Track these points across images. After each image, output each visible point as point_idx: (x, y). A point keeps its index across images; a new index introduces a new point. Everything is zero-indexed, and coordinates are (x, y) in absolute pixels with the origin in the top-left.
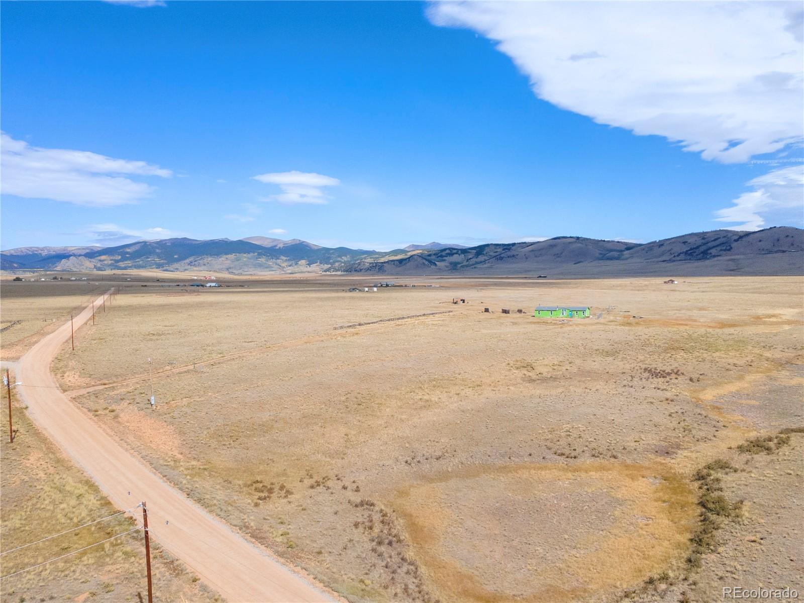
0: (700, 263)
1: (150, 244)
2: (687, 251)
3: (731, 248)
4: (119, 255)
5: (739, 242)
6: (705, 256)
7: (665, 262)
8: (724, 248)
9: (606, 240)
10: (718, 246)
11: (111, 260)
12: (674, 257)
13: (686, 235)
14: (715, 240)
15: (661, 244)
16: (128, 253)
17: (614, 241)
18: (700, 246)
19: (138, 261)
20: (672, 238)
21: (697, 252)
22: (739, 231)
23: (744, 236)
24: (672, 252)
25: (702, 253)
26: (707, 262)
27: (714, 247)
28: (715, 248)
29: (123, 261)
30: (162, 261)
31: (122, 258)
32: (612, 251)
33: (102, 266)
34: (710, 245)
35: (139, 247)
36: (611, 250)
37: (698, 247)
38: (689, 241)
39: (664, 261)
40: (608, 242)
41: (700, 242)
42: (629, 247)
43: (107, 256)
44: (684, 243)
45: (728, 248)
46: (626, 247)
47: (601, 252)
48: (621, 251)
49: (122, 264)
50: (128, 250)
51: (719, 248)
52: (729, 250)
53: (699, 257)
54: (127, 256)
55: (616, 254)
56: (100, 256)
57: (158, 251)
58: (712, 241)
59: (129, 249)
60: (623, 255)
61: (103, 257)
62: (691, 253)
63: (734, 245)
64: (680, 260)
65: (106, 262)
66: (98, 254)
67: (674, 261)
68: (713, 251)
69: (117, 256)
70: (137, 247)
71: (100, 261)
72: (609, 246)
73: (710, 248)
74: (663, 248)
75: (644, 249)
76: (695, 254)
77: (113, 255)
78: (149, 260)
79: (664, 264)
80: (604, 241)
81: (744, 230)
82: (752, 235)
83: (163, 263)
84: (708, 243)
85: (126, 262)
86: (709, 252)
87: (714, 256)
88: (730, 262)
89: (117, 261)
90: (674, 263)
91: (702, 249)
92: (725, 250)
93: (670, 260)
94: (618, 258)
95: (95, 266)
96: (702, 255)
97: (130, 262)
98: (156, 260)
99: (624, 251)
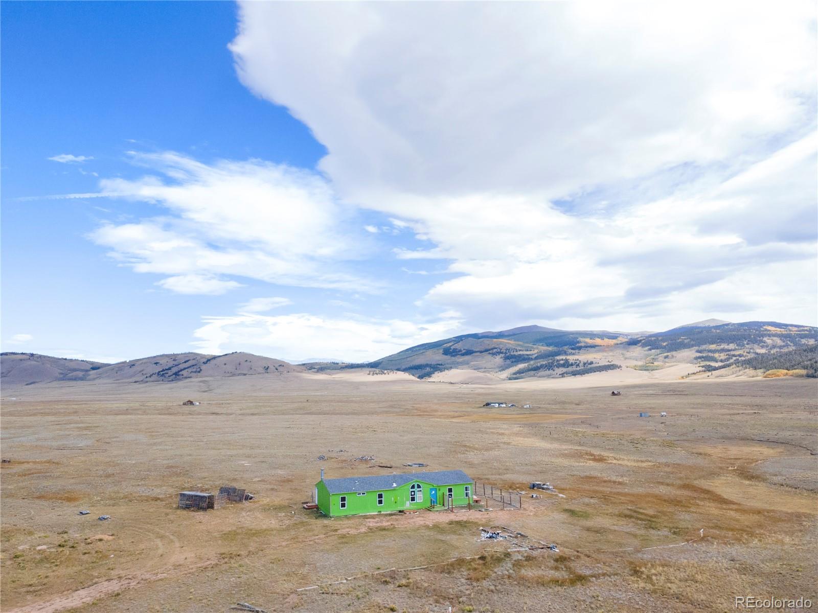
0: (173, 385)
2: (159, 372)
3: (201, 370)
5: (206, 365)
6: (178, 377)
7: (137, 383)
8: (194, 370)
9: (68, 358)
10: (188, 368)
12: (147, 377)
13: (157, 356)
14: (185, 362)
15: (132, 364)
17: (78, 360)
18: (172, 367)
20: (143, 359)
21: (170, 373)
22: (206, 354)
23: (211, 359)
24: (144, 372)
25: (174, 374)
26: (180, 384)
27: (185, 369)
28: (187, 370)
32: (78, 371)
34: (182, 366)
36: (75, 370)
37: (170, 369)
38: (161, 362)
39: (135, 382)
40: (71, 360)
41: (171, 363)
42: (96, 367)
44: (156, 363)
45: (198, 370)
46: (91, 366)
47: (61, 371)
48: (87, 371)
51: (190, 370)
52: (199, 372)
53: (172, 377)
55: (80, 374)
58: (183, 363)
60: (89, 375)
62: (163, 374)
63: (204, 367)
64: (153, 381)
67: (147, 382)
68: (184, 373)
72: (72, 365)
73: (181, 370)
74: (134, 369)
75: (113, 369)
76: (167, 375)
79: (137, 385)
80: (66, 359)
81: (211, 354)
82: (218, 359)
84: (179, 365)
86: (181, 373)
87: (186, 378)
88: (201, 384)
90: (147, 384)
91: (174, 370)
92: (195, 372)
93: (142, 381)
94: (82, 379)
96: (174, 376)
99: (90, 371)
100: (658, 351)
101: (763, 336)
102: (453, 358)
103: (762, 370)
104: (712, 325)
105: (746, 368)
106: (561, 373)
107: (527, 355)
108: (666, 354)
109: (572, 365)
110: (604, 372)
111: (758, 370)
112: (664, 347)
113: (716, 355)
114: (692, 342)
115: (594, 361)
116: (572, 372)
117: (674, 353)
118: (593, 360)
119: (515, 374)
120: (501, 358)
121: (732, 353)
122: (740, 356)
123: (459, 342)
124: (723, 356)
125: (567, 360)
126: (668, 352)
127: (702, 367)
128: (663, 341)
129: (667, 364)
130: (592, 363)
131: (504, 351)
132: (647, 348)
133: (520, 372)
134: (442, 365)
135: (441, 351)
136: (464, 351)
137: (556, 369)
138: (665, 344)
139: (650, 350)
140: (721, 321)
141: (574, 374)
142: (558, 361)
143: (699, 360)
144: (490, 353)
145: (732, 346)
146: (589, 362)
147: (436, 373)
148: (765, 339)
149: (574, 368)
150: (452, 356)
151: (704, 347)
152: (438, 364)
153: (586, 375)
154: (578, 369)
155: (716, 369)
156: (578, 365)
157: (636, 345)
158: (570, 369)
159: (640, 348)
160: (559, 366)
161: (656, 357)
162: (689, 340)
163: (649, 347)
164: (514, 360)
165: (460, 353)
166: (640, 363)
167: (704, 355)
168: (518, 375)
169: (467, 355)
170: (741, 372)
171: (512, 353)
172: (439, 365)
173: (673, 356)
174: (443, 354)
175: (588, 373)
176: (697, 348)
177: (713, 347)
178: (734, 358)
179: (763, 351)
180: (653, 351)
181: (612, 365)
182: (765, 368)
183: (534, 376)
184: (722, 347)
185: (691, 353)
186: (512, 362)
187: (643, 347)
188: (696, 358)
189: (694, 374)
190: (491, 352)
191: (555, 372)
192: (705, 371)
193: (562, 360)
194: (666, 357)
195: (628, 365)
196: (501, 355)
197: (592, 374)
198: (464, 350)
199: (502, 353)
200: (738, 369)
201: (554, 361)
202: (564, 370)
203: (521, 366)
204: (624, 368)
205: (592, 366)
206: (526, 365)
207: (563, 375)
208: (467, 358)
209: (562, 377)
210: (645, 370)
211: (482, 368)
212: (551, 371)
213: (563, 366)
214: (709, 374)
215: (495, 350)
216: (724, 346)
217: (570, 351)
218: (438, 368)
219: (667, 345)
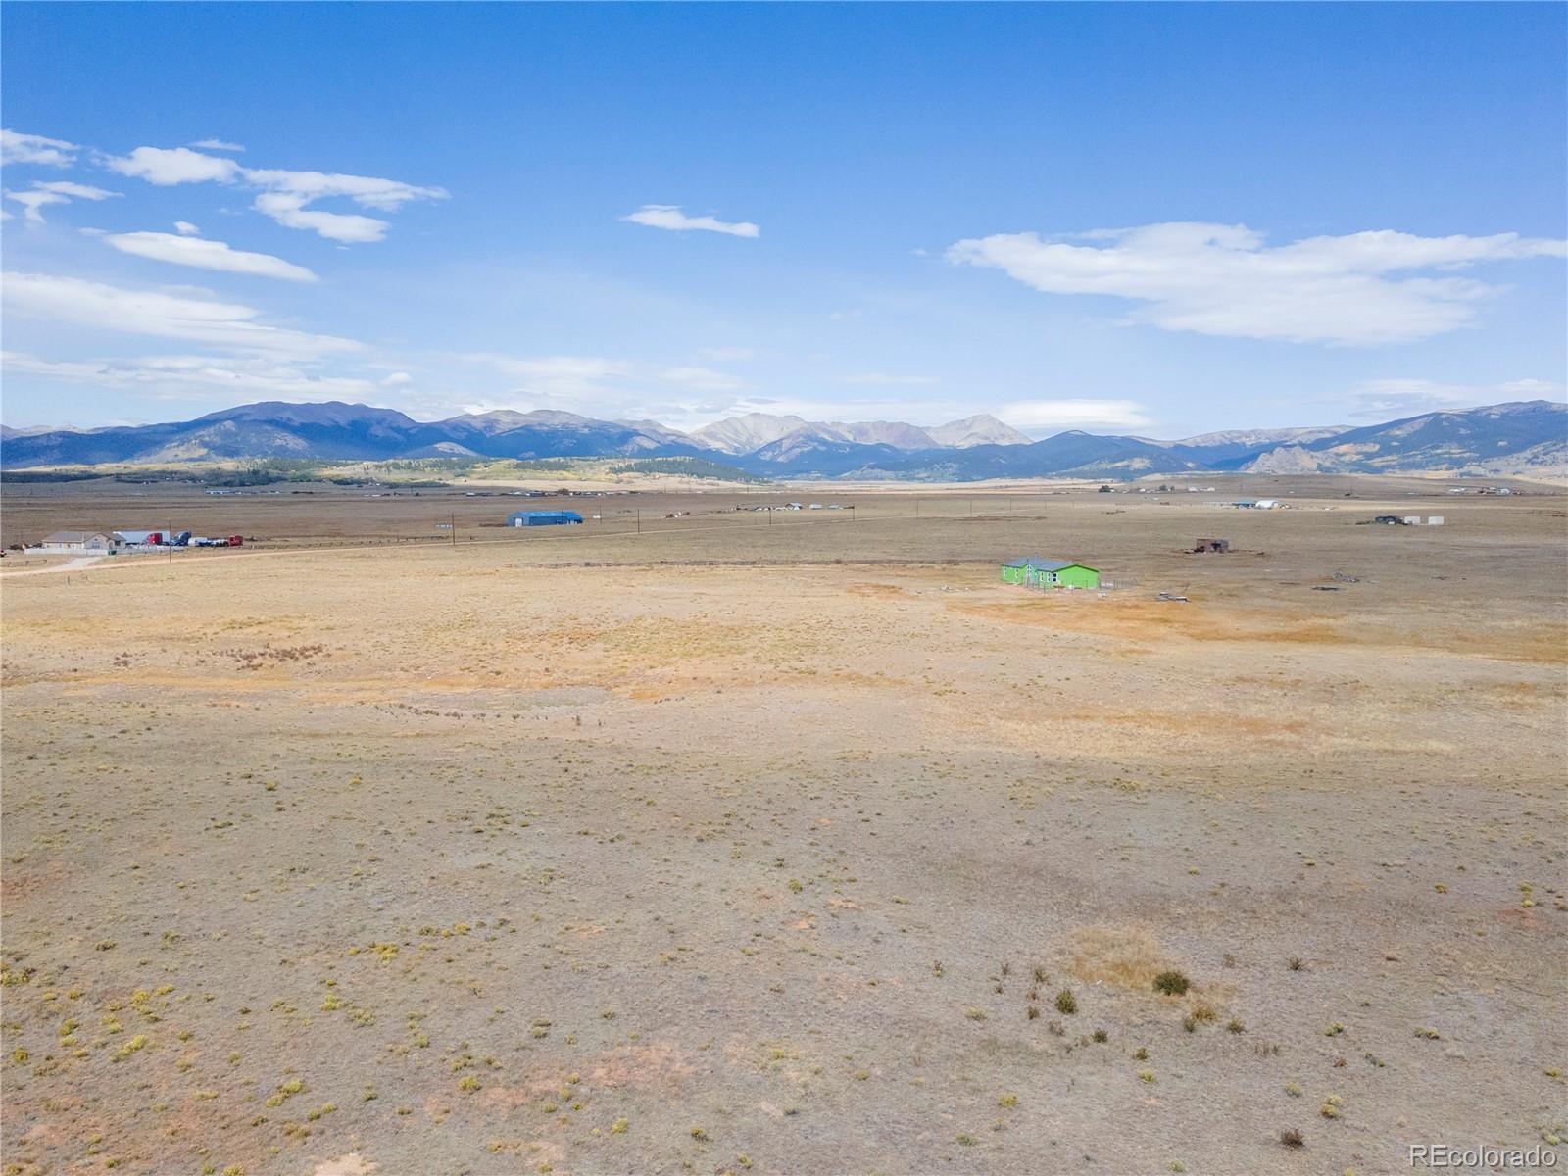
1: (1447, 419)
4: (1374, 442)
11: (1358, 453)
16: (1396, 439)
19: (1415, 455)
29: (1381, 456)
30: (1468, 454)
31: (1380, 449)
33: (1334, 466)
35: (1422, 425)
43: (1352, 444)
49: (1377, 462)
50: (1398, 433)
54: (1395, 444)
56: (1340, 444)
57: (1463, 431)
59: (1399, 429)
61: (1343, 448)
65: (1347, 458)
66: (1337, 442)
69: (1372, 444)
70: (1418, 426)
71: (1337, 454)
77: (1364, 443)
78: (1439, 451)
83: (1470, 456)
85: (1389, 457)
89: (1369, 456)
95: (1320, 465)
97: (1396, 458)
98: (1453, 451)
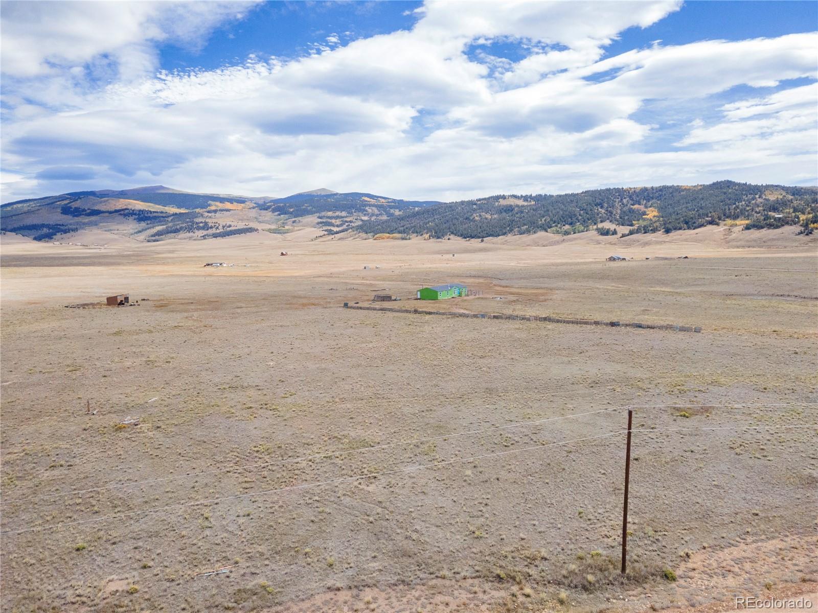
100: (286, 216)
101: (365, 205)
102: (76, 218)
103: (372, 234)
104: (323, 193)
105: (360, 232)
106: (202, 235)
107: (163, 217)
108: (294, 219)
109: (211, 228)
110: (243, 234)
111: (369, 234)
112: (291, 213)
113: (333, 221)
114: (314, 209)
115: (232, 224)
116: (213, 234)
117: (300, 218)
118: (230, 223)
119: (153, 236)
120: (135, 219)
121: (345, 219)
122: (351, 222)
123: (77, 200)
124: (338, 222)
125: (206, 223)
126: (295, 217)
127: (325, 231)
128: (291, 207)
129: (296, 228)
130: (230, 226)
131: (138, 213)
132: (277, 213)
133: (159, 234)
134: (63, 225)
135: (59, 210)
136: (88, 211)
137: (196, 231)
138: (292, 210)
139: (279, 215)
140: (330, 191)
141: (215, 236)
142: (197, 223)
143: (320, 225)
144: (121, 214)
145: (344, 214)
146: (228, 225)
147: (59, 234)
148: (367, 208)
149: (214, 231)
150: (73, 216)
151: (323, 214)
152: (57, 225)
153: (227, 237)
154: (218, 231)
155: (337, 233)
156: (217, 228)
157: (267, 210)
158: (210, 232)
159: (270, 213)
160: (199, 228)
161: (285, 221)
162: (311, 207)
163: (278, 213)
164: (149, 222)
165: (84, 213)
166: (273, 227)
167: (324, 220)
168: (157, 237)
169: (93, 215)
170: (357, 236)
171: (146, 215)
172: (60, 225)
173: (299, 221)
174: (61, 213)
175: (228, 235)
176: (318, 214)
177: (330, 214)
178: (347, 224)
179: (366, 218)
180: (282, 216)
181: (250, 228)
182: (373, 232)
183: (174, 238)
184: (337, 214)
185: (313, 219)
186: (147, 224)
187: (273, 212)
188: (318, 223)
189: (321, 236)
190: (122, 212)
191: (195, 235)
192: (329, 234)
193: (202, 222)
194: (294, 222)
195: (264, 228)
196: (134, 216)
197: (232, 236)
198: (89, 209)
199: (135, 214)
200: (353, 233)
201: (193, 224)
202: (205, 232)
203: (159, 228)
204: (260, 231)
205: (231, 229)
206: (165, 227)
207: (204, 237)
208: (93, 218)
209: (204, 239)
210: (278, 233)
211: (114, 230)
212: (191, 234)
213: (203, 228)
214: (333, 236)
215: (126, 211)
216: (338, 213)
217: (207, 214)
218: (59, 228)
219: (293, 211)
